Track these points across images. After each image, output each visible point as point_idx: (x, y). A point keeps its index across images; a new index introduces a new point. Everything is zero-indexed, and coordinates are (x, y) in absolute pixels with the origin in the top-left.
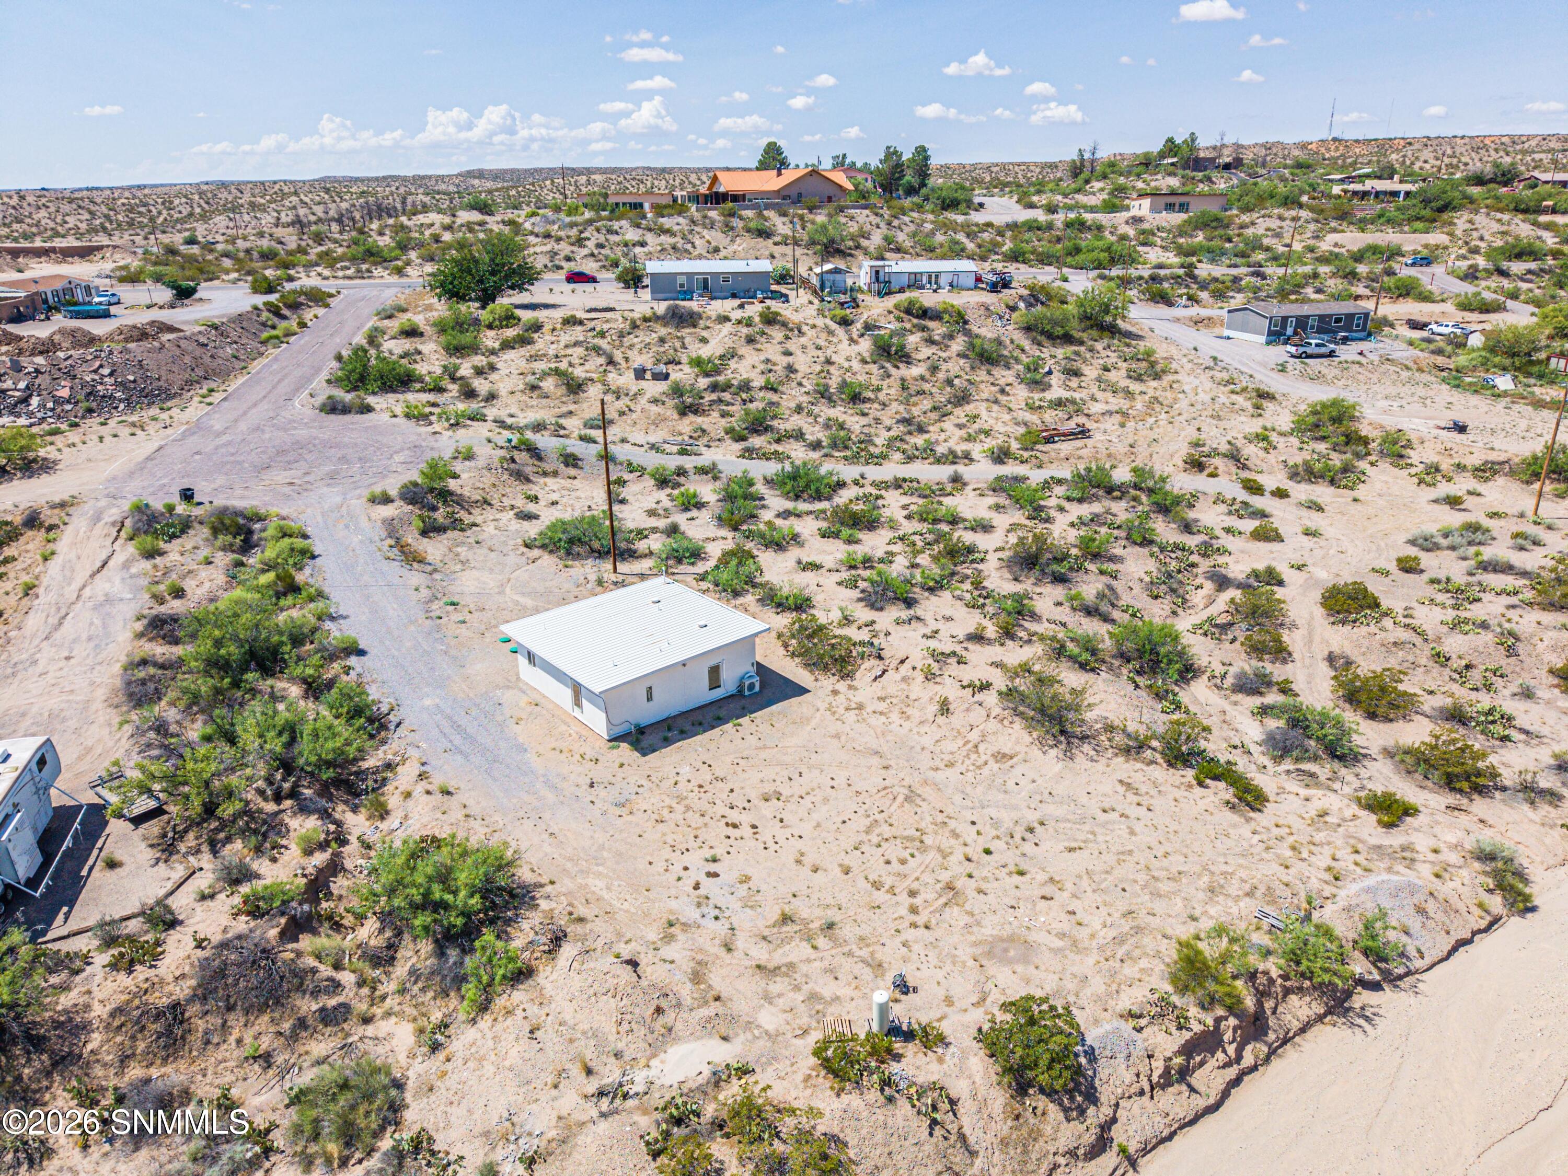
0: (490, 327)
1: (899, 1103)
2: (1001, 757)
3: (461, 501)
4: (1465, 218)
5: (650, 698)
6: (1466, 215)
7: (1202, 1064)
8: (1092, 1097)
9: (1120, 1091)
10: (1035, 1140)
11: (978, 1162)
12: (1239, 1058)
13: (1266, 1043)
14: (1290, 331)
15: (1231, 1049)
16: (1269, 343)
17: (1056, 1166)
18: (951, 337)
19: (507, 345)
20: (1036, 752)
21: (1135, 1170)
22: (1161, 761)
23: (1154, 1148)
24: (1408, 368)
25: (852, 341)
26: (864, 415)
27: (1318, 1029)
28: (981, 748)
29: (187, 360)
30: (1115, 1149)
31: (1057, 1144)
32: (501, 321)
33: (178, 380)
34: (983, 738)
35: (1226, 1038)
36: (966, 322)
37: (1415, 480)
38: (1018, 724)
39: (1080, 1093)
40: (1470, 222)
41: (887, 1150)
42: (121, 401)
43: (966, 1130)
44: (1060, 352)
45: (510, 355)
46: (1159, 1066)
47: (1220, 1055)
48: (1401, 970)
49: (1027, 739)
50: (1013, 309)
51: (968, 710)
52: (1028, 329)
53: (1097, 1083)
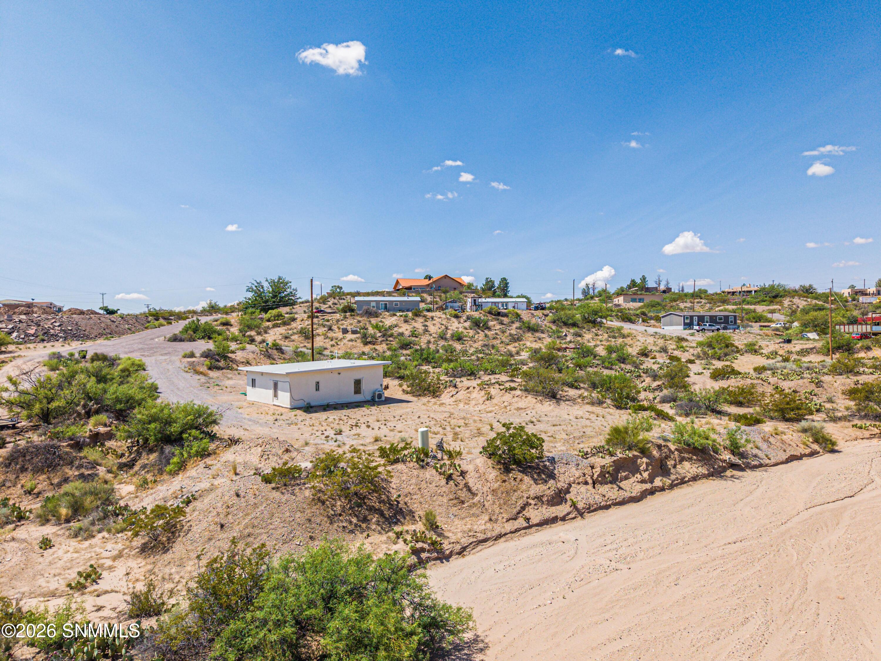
0: (269, 320)
1: (428, 470)
2: (518, 409)
3: (233, 361)
4: (788, 300)
5: (317, 389)
6: (788, 299)
7: (626, 478)
8: (552, 476)
9: (572, 479)
10: (515, 491)
11: (477, 499)
12: (652, 482)
13: (669, 479)
14: (695, 323)
15: (646, 475)
16: (685, 329)
17: (527, 504)
18: (513, 322)
19: (276, 326)
20: (539, 405)
21: (582, 517)
22: (612, 407)
23: (595, 510)
24: (760, 335)
25: (459, 323)
26: (463, 344)
27: (704, 480)
28: (508, 408)
29: (103, 325)
30: (569, 503)
31: (529, 493)
32: (275, 317)
33: (95, 333)
34: (510, 404)
35: (641, 468)
36: (521, 318)
37: (766, 358)
38: (530, 397)
39: (544, 474)
40: (791, 301)
41: (418, 487)
42: (61, 337)
43: (471, 485)
44: (572, 331)
45: (276, 329)
46: (597, 471)
47: (638, 476)
48: (756, 463)
49: (535, 400)
50: (546, 316)
51: (502, 396)
52: (554, 322)
53: (556, 472)
